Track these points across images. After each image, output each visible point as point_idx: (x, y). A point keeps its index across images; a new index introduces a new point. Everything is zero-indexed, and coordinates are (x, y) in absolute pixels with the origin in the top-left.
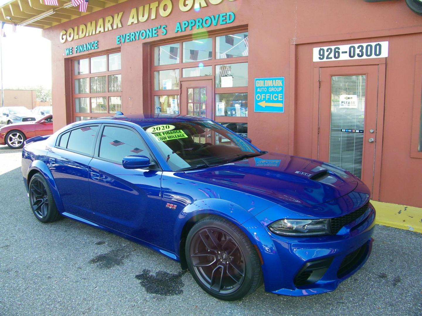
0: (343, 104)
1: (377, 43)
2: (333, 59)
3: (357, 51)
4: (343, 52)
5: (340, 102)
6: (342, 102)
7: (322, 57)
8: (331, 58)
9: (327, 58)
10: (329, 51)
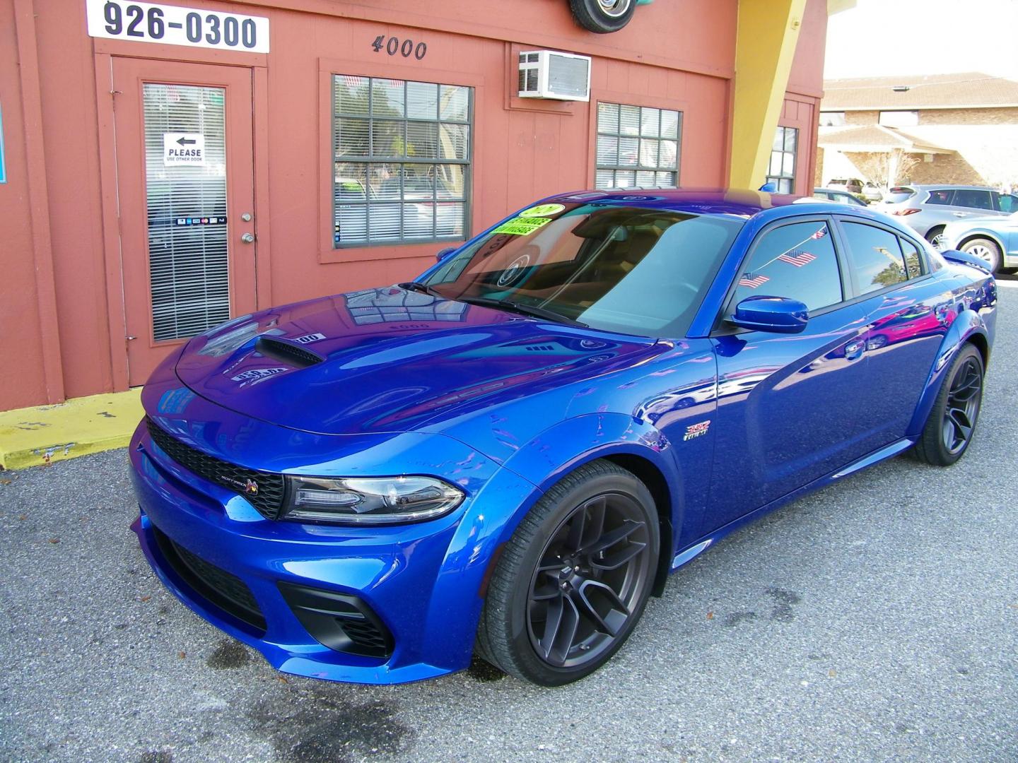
0: (173, 155)
1: (248, 17)
2: (147, 38)
3: (207, 28)
4: (171, 25)
5: (167, 151)
6: (171, 152)
7: (114, 27)
8: (141, 34)
9: (131, 31)
10: (135, 13)
